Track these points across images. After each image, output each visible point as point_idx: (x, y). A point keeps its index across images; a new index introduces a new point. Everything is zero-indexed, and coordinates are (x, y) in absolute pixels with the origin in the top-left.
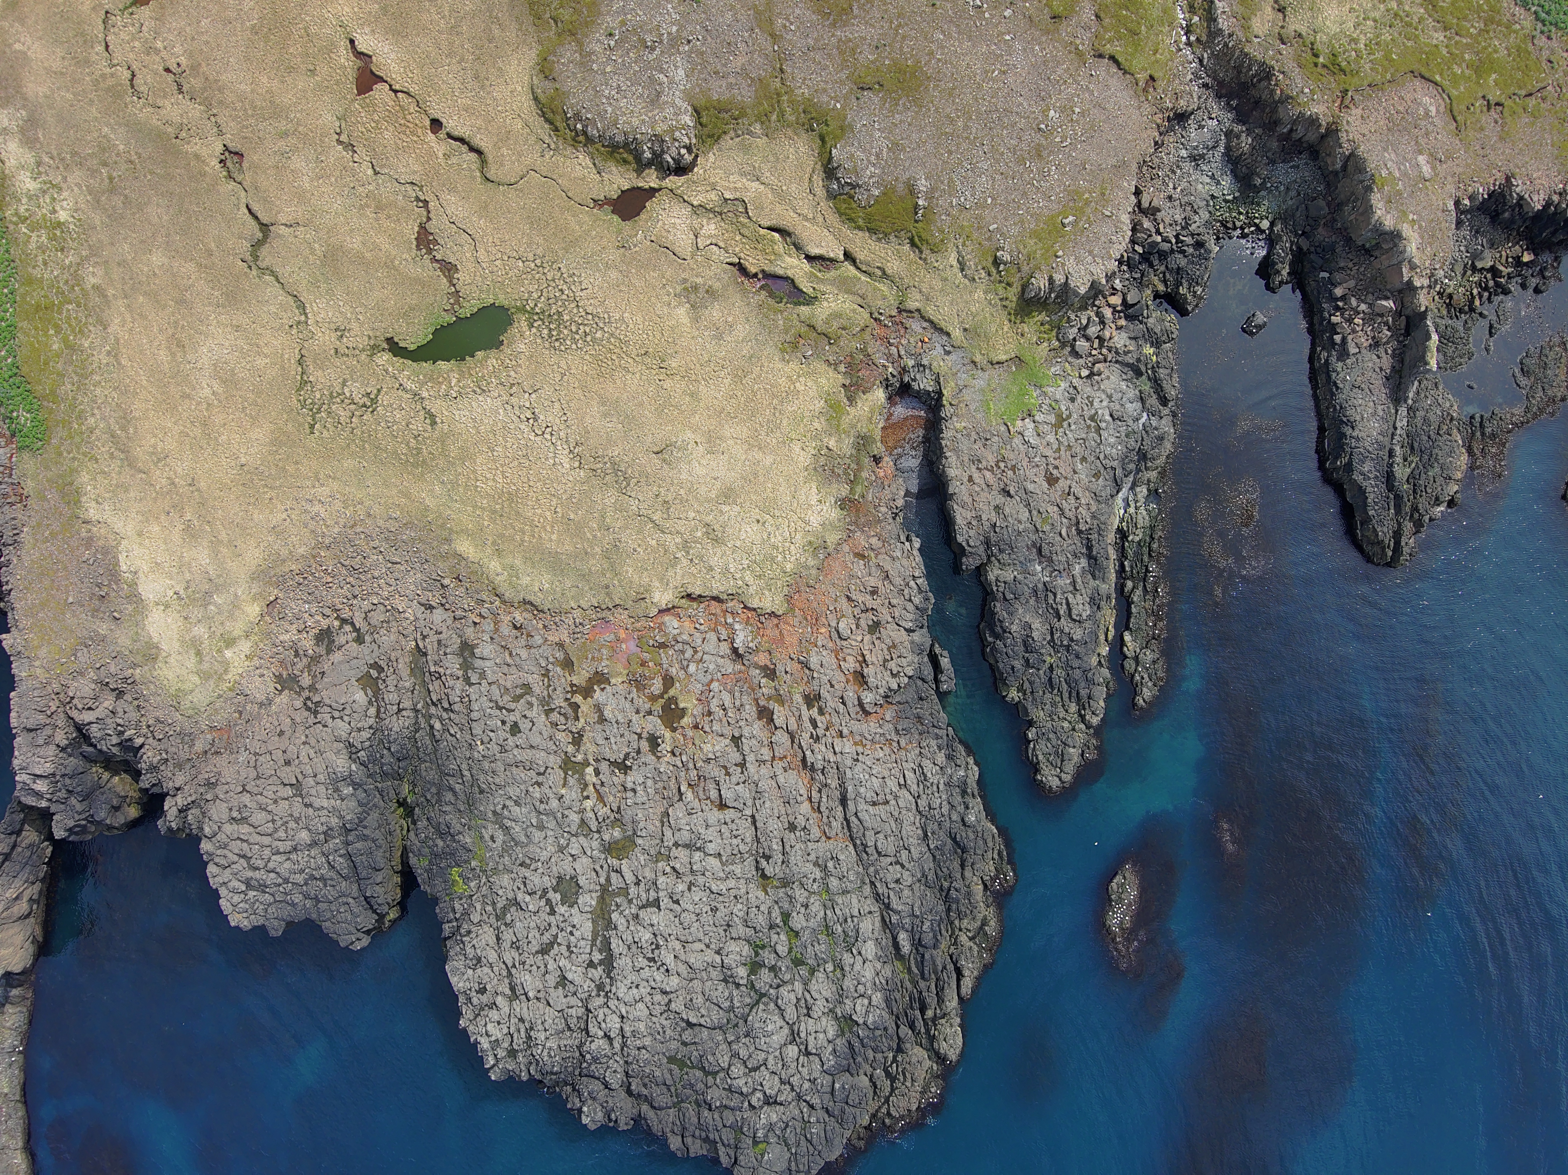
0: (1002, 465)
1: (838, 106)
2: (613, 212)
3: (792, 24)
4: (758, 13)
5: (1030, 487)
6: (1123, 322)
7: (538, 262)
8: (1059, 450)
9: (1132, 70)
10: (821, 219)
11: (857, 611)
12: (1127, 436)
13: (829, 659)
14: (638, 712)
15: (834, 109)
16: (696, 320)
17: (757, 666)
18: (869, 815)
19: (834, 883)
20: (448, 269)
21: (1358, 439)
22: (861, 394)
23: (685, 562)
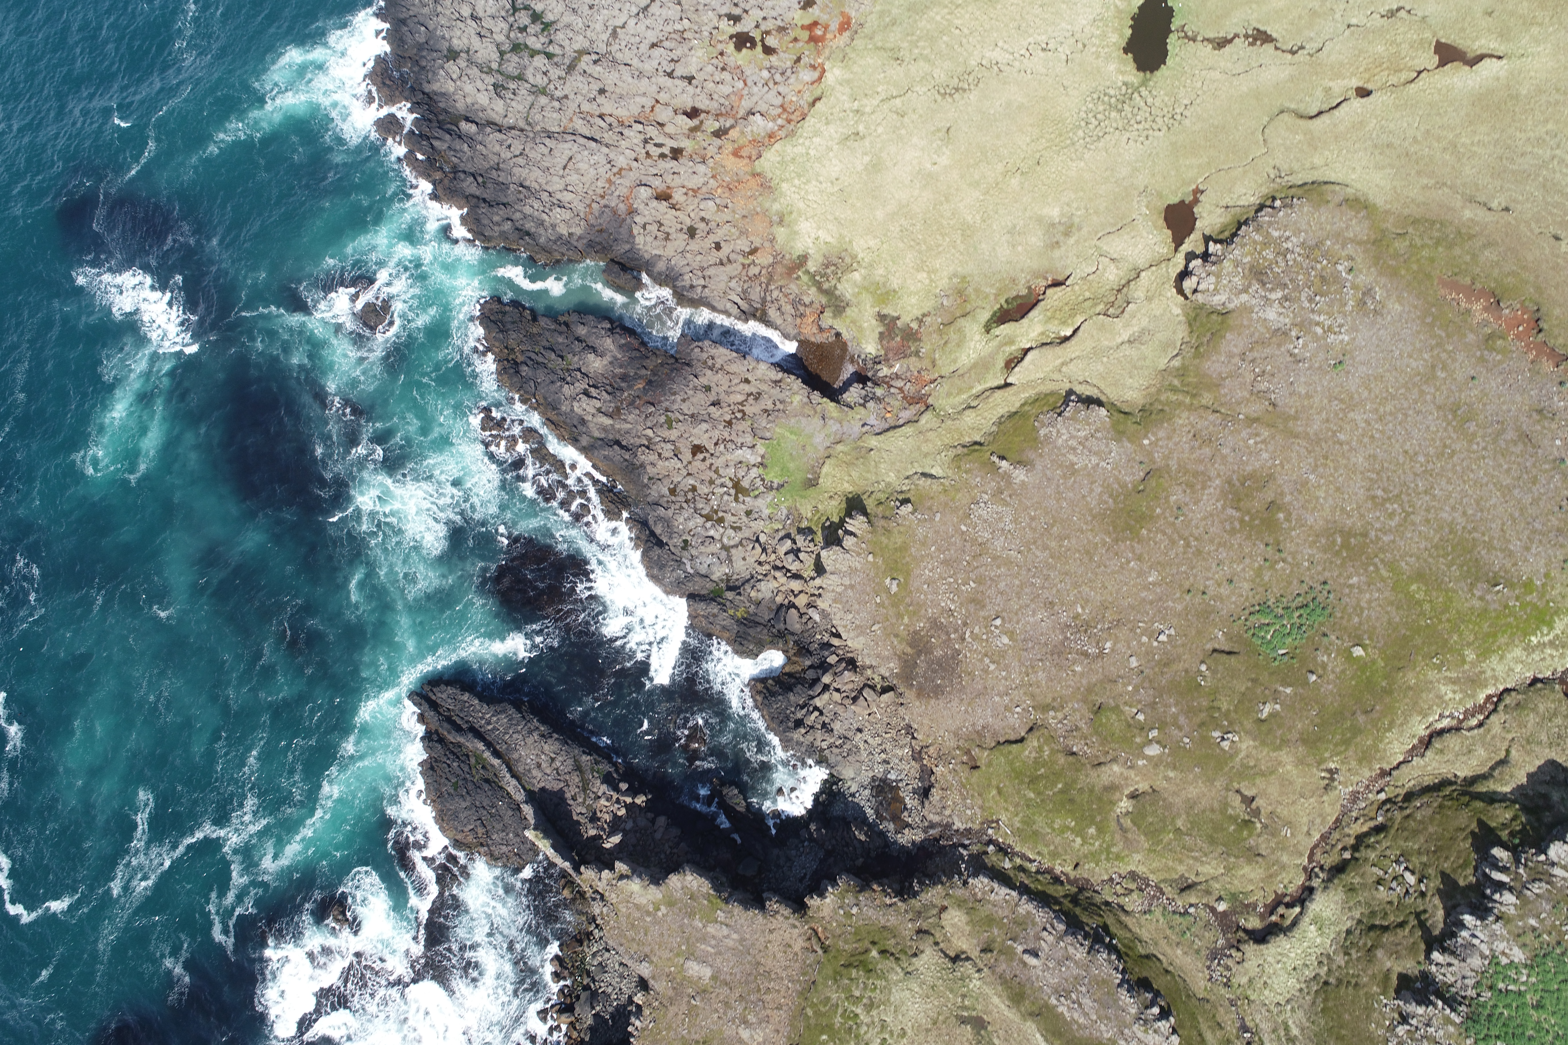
0: (739, 415)
1: (1146, 442)
2: (1182, 202)
3: (1256, 443)
4: (1287, 418)
5: (704, 426)
6: (779, 599)
7: (1178, 117)
8: (716, 471)
9: (996, 752)
10: (1056, 376)
11: (713, 225)
12: (685, 541)
13: (694, 182)
14: (764, 18)
15: (1146, 437)
16: (1040, 220)
17: (732, 127)
18: (565, 149)
19: (543, 100)
20: (1221, 43)
21: (530, 732)
22: (881, 329)
23: (847, 106)
